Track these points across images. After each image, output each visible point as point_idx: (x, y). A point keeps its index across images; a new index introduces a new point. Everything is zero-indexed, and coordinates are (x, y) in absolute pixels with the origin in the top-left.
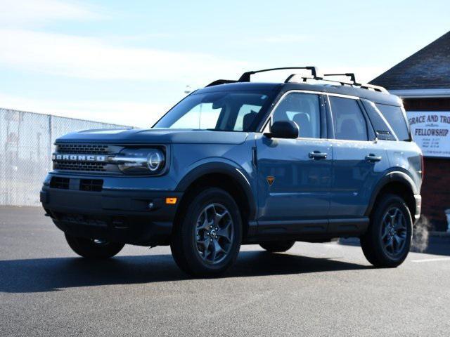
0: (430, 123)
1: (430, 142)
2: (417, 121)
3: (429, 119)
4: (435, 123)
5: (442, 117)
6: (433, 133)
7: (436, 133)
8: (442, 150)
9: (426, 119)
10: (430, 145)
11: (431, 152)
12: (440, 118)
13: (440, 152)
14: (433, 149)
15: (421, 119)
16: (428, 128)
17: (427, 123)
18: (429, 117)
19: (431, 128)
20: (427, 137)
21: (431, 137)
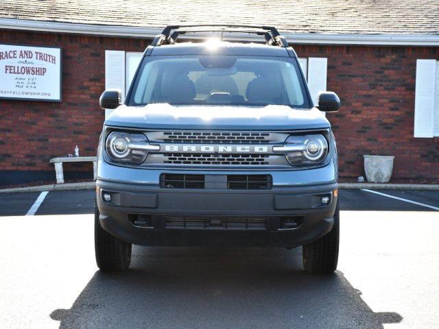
0: (23, 60)
1: (26, 82)
2: (6, 56)
3: (21, 55)
4: (28, 60)
5: (37, 53)
6: (28, 72)
7: (31, 72)
8: (40, 91)
9: (18, 54)
10: (25, 85)
11: (27, 93)
12: (34, 55)
13: (39, 94)
14: (29, 90)
15: (12, 55)
16: (21, 65)
17: (18, 59)
18: (21, 52)
19: (25, 65)
20: (20, 76)
21: (26, 76)
